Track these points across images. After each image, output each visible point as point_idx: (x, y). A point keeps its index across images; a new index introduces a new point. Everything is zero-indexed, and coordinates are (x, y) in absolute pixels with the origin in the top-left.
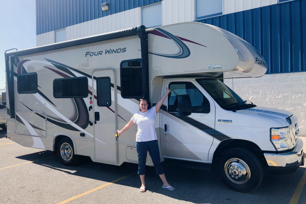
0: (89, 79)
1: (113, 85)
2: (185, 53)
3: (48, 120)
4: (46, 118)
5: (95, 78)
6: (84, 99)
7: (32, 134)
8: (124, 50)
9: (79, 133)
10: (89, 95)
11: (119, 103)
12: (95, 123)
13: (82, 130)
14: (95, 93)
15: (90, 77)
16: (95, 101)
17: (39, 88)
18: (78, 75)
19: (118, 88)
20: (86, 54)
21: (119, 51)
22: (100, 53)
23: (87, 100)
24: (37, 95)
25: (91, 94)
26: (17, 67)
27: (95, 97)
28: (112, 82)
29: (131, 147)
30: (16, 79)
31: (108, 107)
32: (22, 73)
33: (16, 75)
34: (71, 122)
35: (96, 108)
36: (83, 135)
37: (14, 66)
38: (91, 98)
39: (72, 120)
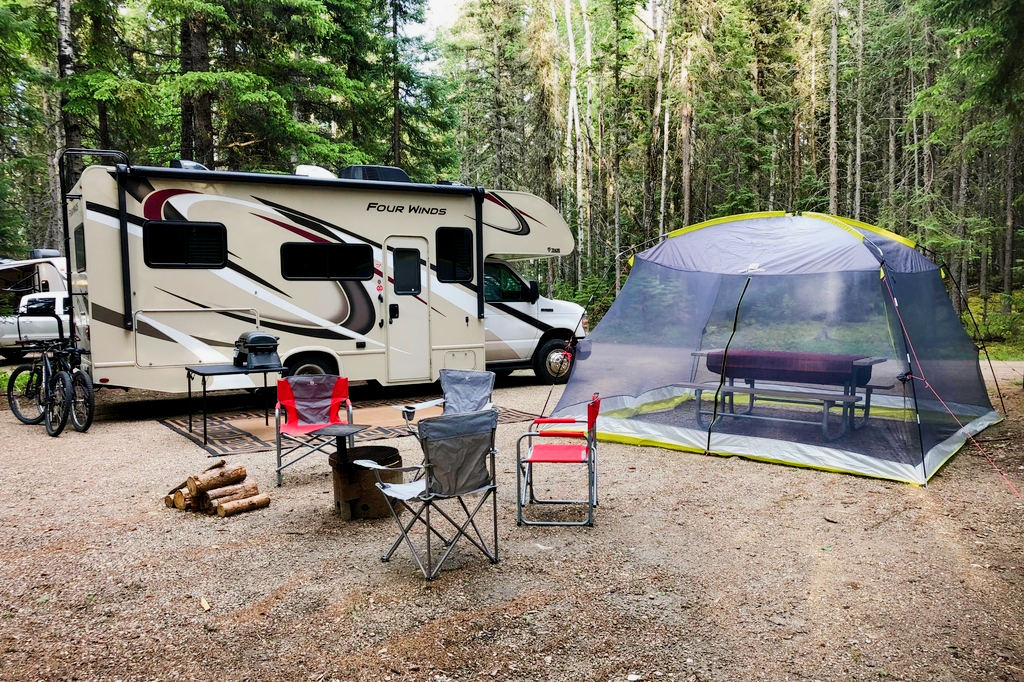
0: (374, 248)
1: (424, 263)
2: (524, 230)
3: (264, 324)
4: (258, 322)
5: (389, 248)
6: (364, 283)
7: (205, 361)
8: (443, 212)
9: (353, 342)
10: (376, 277)
11: (432, 289)
12: (391, 323)
13: (360, 338)
14: (390, 273)
15: (380, 246)
16: (391, 286)
17: (231, 258)
18: (349, 240)
19: (432, 267)
20: (369, 207)
21: (434, 211)
22: (400, 209)
23: (370, 286)
24: (226, 273)
25: (380, 274)
26: (141, 202)
27: (390, 279)
28: (423, 257)
29: (453, 351)
30: (136, 232)
31: (415, 295)
32: (163, 218)
33: (136, 221)
34: (334, 324)
35: (392, 298)
36: (361, 345)
37: (128, 197)
38: (379, 282)
39: (335, 321)
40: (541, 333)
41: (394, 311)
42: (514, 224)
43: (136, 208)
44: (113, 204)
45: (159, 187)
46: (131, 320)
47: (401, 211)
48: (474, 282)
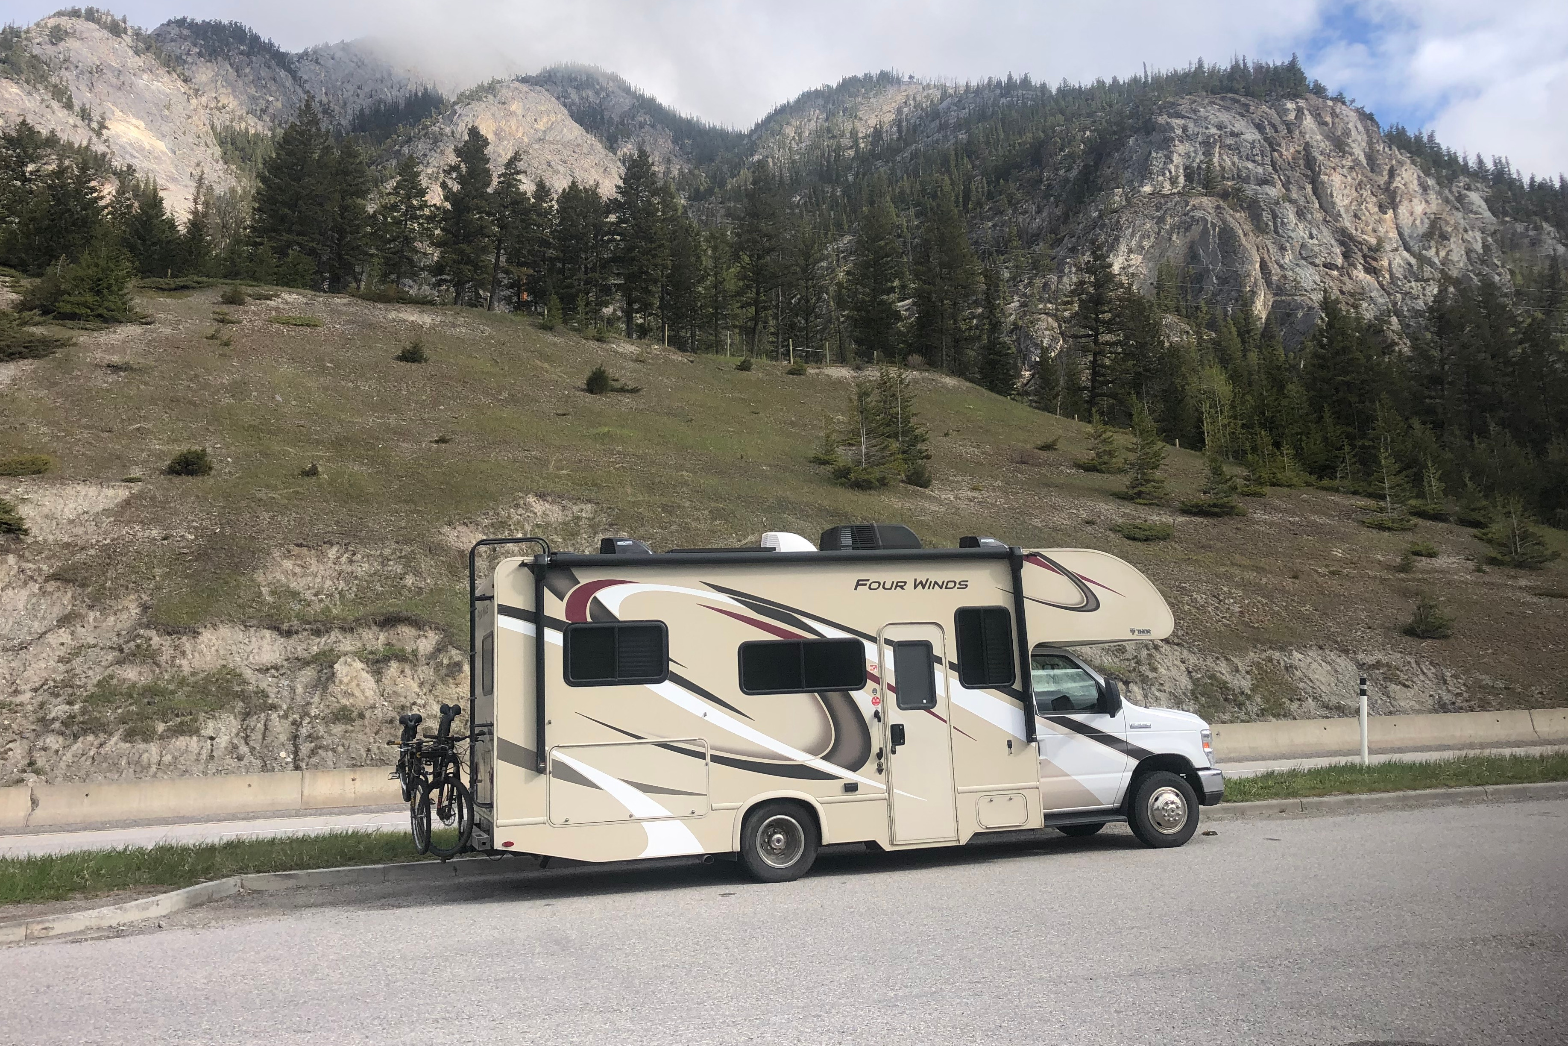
0: (867, 644)
1: (939, 660)
2: (1091, 604)
3: (716, 759)
4: (708, 758)
5: (888, 642)
6: (853, 694)
7: (637, 815)
8: (964, 585)
9: (839, 784)
10: (870, 684)
11: (953, 700)
12: (894, 752)
13: (850, 776)
14: (890, 678)
15: (873, 639)
16: (891, 697)
17: (672, 667)
18: (831, 633)
19: (952, 666)
20: (858, 584)
21: (951, 585)
22: (901, 585)
23: (863, 698)
24: (666, 689)
25: (876, 680)
26: (562, 599)
27: (890, 687)
28: (937, 651)
29: (991, 796)
30: (554, 639)
31: (928, 709)
32: (589, 619)
33: (555, 624)
34: (811, 757)
35: (895, 715)
36: (851, 788)
37: (548, 595)
38: (875, 691)
39: (813, 751)
40: (1134, 763)
41: (898, 735)
42: (1074, 596)
43: (555, 608)
44: (529, 606)
45: (585, 578)
46: (544, 760)
47: (902, 587)
48: (1017, 686)
